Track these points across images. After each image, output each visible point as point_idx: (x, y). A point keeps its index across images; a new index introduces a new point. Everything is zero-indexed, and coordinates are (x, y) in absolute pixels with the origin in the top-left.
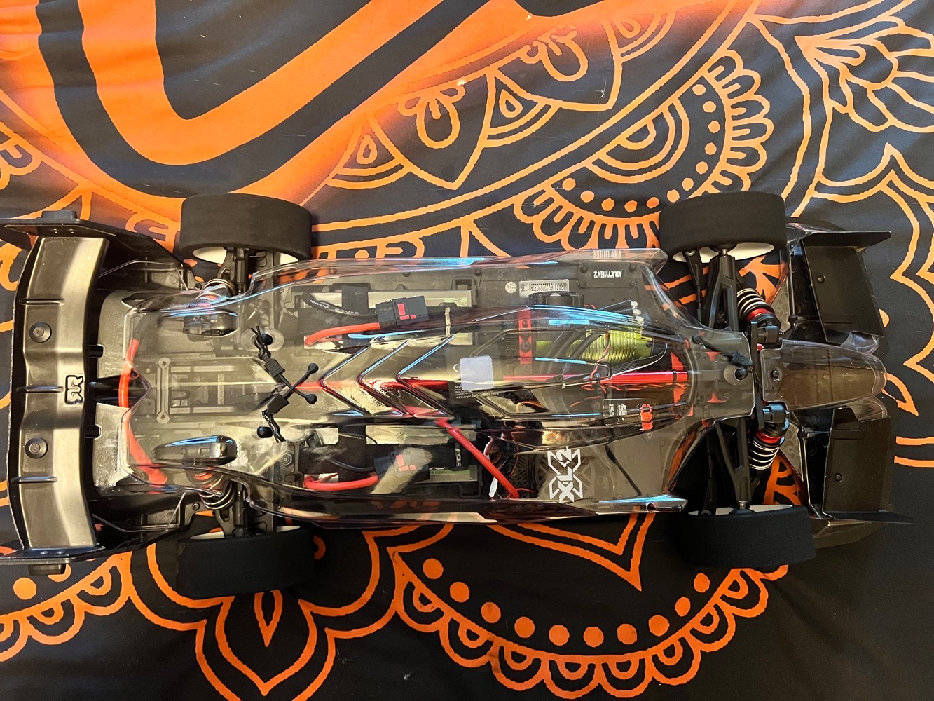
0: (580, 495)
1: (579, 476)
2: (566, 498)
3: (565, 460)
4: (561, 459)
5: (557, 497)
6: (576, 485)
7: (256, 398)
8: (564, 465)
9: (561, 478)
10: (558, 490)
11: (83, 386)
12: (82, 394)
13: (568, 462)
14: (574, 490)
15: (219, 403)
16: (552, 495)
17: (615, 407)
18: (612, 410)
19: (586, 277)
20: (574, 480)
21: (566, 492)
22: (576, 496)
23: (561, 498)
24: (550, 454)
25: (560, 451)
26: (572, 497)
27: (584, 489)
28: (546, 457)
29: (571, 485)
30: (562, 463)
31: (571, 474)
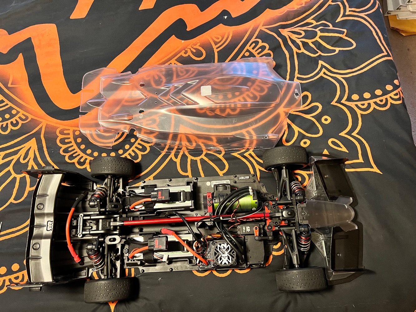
0: (230, 261)
1: (230, 255)
2: (225, 263)
3: (224, 248)
4: (223, 248)
5: (221, 263)
6: (229, 258)
7: (112, 227)
8: (224, 250)
9: (223, 255)
10: (221, 260)
11: (53, 224)
12: (52, 227)
13: (225, 249)
14: (228, 260)
15: (100, 230)
16: (220, 262)
17: (245, 228)
18: (244, 229)
19: (236, 179)
20: (228, 256)
21: (225, 261)
22: (229, 262)
23: (223, 263)
24: (219, 246)
25: (222, 245)
26: (227, 263)
27: (232, 260)
28: (217, 247)
29: (227, 257)
30: (223, 250)
31: (226, 254)
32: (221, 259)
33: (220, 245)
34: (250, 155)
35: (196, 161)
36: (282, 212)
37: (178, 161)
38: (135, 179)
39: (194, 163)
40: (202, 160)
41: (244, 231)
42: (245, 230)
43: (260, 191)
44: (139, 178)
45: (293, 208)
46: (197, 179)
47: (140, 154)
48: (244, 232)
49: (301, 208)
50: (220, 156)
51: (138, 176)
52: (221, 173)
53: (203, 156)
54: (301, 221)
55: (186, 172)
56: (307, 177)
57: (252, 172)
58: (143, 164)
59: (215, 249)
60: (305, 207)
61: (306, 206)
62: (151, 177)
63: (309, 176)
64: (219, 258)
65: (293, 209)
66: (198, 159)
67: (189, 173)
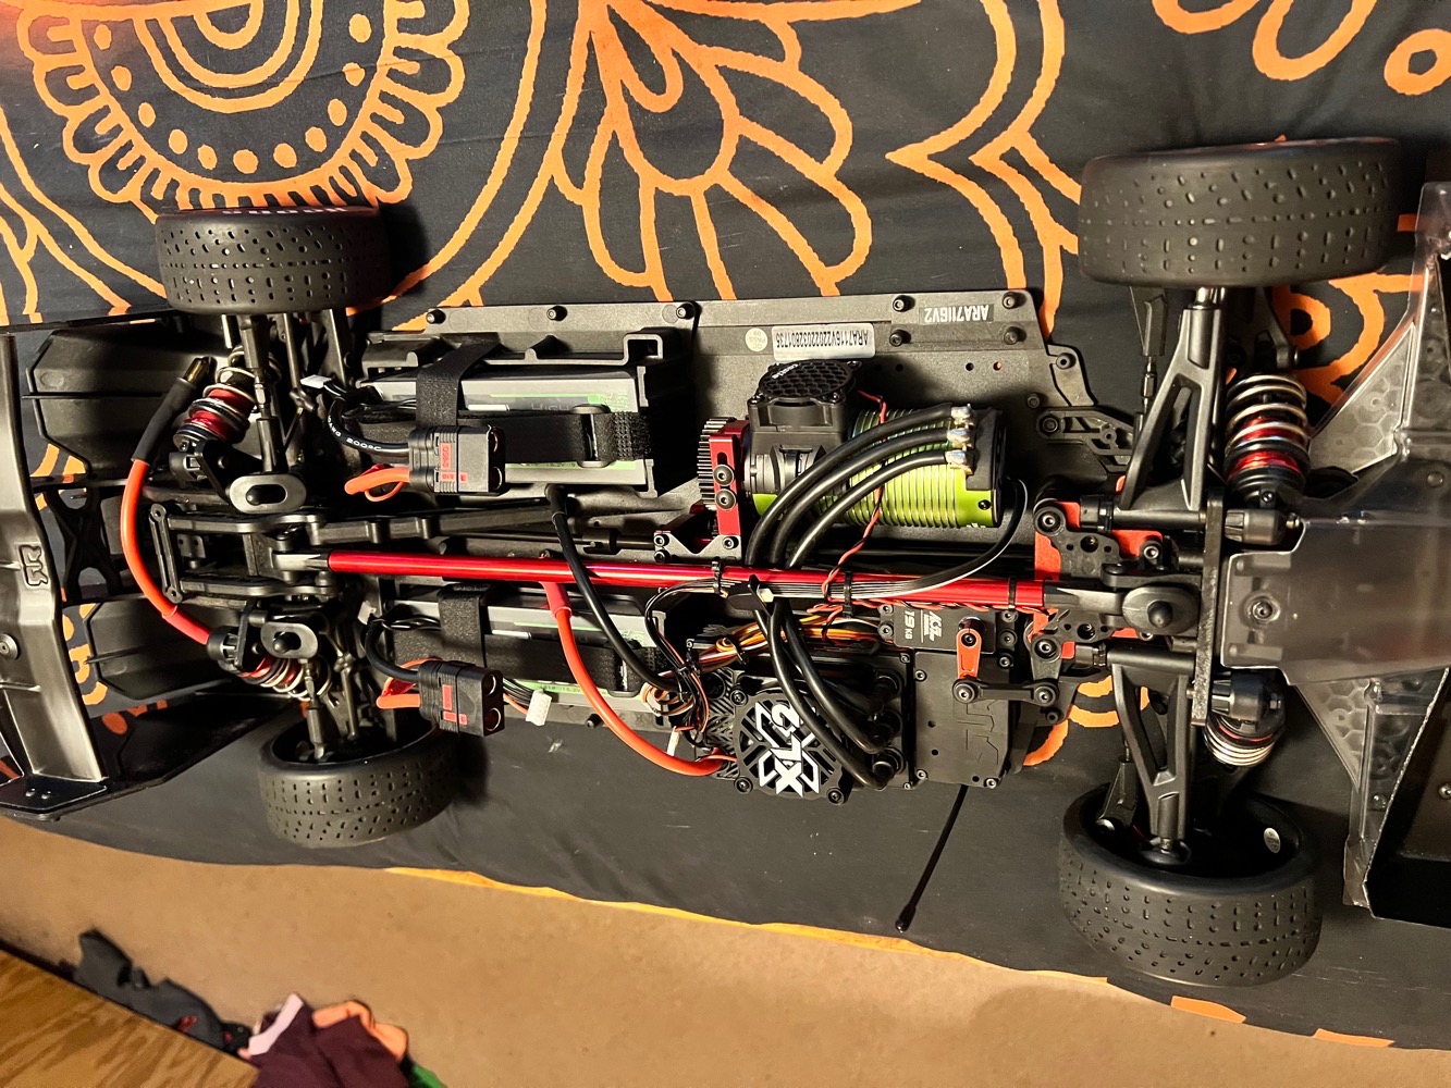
0: (815, 785)
1: (817, 757)
2: (789, 789)
3: (787, 723)
4: (780, 721)
5: (772, 784)
6: (808, 770)
7: (286, 575)
8: (786, 733)
9: (781, 753)
10: (773, 774)
13: (793, 729)
14: (804, 777)
16: (764, 780)
17: (918, 620)
18: (910, 622)
19: (908, 319)
20: (804, 761)
21: (789, 778)
22: (807, 788)
23: (780, 786)
24: (760, 710)
25: (778, 709)
26: (799, 788)
27: (823, 779)
28: (752, 713)
29: (798, 768)
30: (782, 730)
31: (796, 750)
32: (769, 765)
33: (768, 705)
34: (1013, 159)
35: (685, 202)
36: (1123, 592)
37: (588, 199)
38: (405, 294)
39: (673, 212)
40: (716, 196)
41: (909, 630)
42: (917, 629)
43: (1043, 397)
44: (419, 288)
45: (1197, 570)
46: (693, 311)
47: (401, 154)
48: (909, 636)
49: (1249, 581)
50: (823, 173)
51: (412, 279)
52: (826, 276)
53: (720, 173)
54: (1233, 651)
55: (638, 265)
56: (1374, 317)
57: (1016, 279)
58: (429, 218)
59: (745, 723)
60: (1276, 573)
61: (1287, 565)
62: (471, 288)
63: (1396, 308)
64: (762, 760)
65: (1192, 579)
66: (693, 188)
67: (653, 276)
